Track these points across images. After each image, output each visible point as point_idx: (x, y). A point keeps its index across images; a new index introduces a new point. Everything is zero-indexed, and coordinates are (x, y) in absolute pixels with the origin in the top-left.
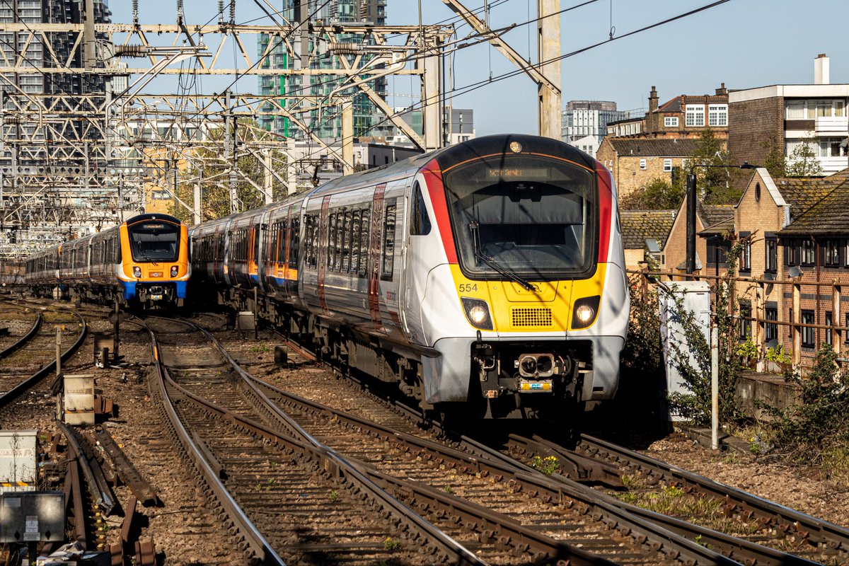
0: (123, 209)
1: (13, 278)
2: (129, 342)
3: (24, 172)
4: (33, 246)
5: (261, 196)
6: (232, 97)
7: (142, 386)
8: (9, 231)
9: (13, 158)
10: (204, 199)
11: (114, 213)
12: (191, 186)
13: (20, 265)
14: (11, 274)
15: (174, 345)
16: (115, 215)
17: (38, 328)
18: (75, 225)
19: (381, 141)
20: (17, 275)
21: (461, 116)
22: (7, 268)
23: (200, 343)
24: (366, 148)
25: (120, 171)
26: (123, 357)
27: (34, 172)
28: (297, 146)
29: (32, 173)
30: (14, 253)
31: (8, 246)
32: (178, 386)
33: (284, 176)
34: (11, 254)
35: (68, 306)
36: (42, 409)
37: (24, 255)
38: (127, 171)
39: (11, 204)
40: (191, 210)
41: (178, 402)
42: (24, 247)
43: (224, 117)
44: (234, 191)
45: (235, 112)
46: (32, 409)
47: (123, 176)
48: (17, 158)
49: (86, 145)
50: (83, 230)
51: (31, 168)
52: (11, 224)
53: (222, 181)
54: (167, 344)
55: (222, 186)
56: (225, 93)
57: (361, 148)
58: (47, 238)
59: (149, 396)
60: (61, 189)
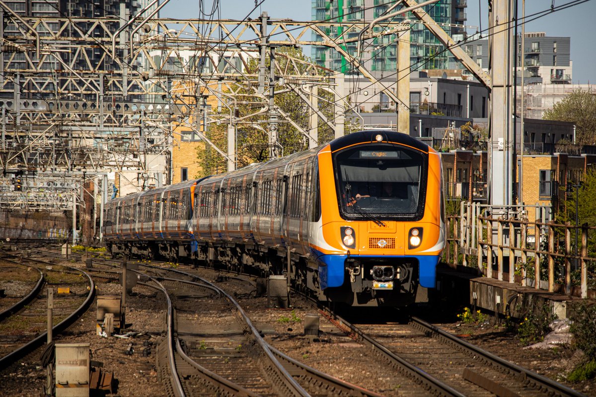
0: (145, 153)
1: (19, 231)
2: (142, 308)
3: (31, 107)
4: (42, 194)
5: (305, 139)
6: (269, 23)
7: (150, 359)
8: (13, 176)
9: (16, 90)
10: (240, 142)
11: (135, 156)
12: (224, 127)
13: (26, 217)
14: (16, 228)
15: (194, 312)
16: (138, 160)
17: (39, 289)
18: (90, 171)
19: (457, 75)
20: (23, 229)
21: (555, 45)
22: (12, 220)
23: (223, 311)
24: (435, 84)
25: (142, 107)
26: (131, 325)
27: (42, 107)
28: (346, 80)
29: (41, 109)
30: (20, 202)
31: (12, 194)
32: (189, 359)
33: (331, 117)
34: (16, 203)
35: (77, 266)
36: (33, 382)
37: (32, 205)
38: (151, 107)
39: (15, 145)
40: (223, 154)
41: (187, 378)
42: (32, 195)
43: (260, 47)
44: (274, 133)
45: (272, 41)
46: (20, 382)
47: (145, 114)
48: (21, 91)
49: (101, 77)
50: (100, 176)
51: (39, 102)
52: (14, 168)
53: (259, 122)
54: (185, 311)
55: (260, 128)
56: (260, 19)
57: (429, 83)
58: (59, 186)
59: (156, 371)
60: (74, 128)
